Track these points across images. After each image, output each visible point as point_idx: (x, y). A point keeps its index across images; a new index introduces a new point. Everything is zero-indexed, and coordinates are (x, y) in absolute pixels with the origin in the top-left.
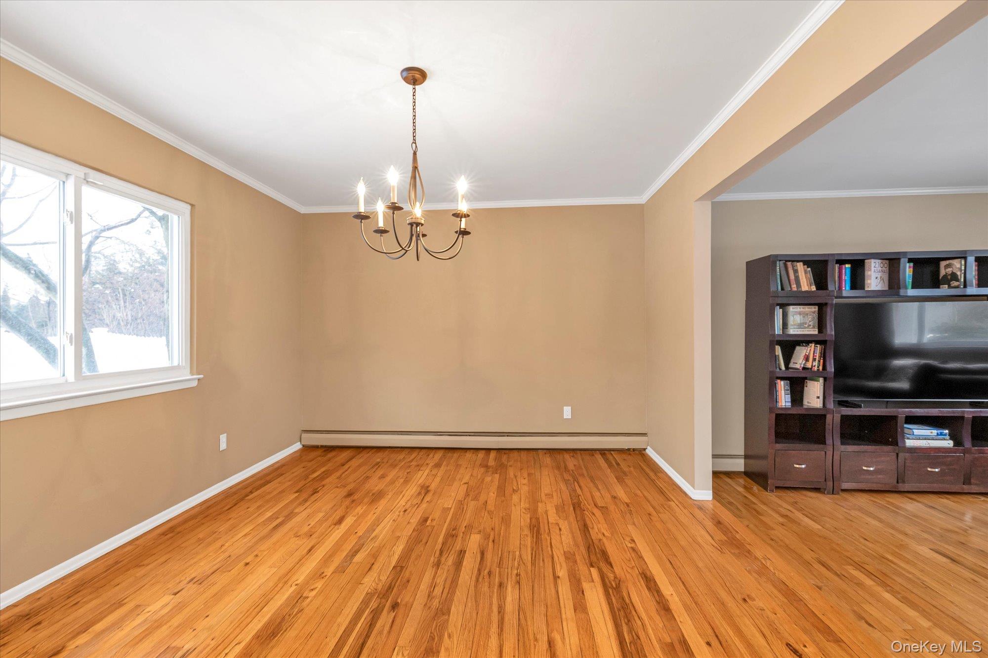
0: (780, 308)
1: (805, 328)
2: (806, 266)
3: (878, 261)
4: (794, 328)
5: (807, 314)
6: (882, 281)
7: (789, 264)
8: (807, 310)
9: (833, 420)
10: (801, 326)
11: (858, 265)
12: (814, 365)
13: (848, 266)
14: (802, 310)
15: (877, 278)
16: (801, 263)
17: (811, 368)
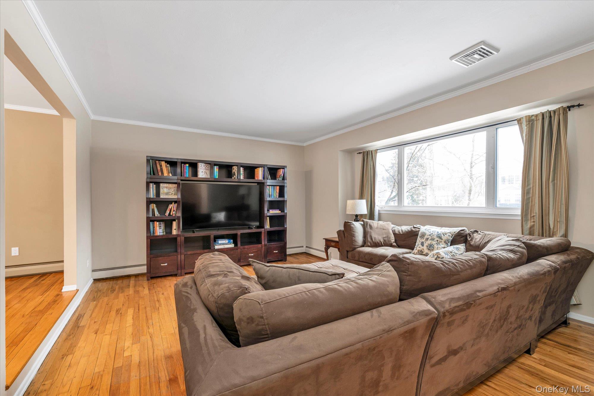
0: (154, 184)
1: (170, 195)
2: (166, 164)
3: (203, 164)
4: (163, 195)
5: (171, 188)
6: (206, 174)
7: (157, 162)
8: (170, 186)
9: (180, 240)
10: (167, 194)
11: (194, 165)
12: (173, 213)
13: (187, 165)
14: (168, 186)
15: (202, 172)
16: (164, 162)
17: (172, 215)
